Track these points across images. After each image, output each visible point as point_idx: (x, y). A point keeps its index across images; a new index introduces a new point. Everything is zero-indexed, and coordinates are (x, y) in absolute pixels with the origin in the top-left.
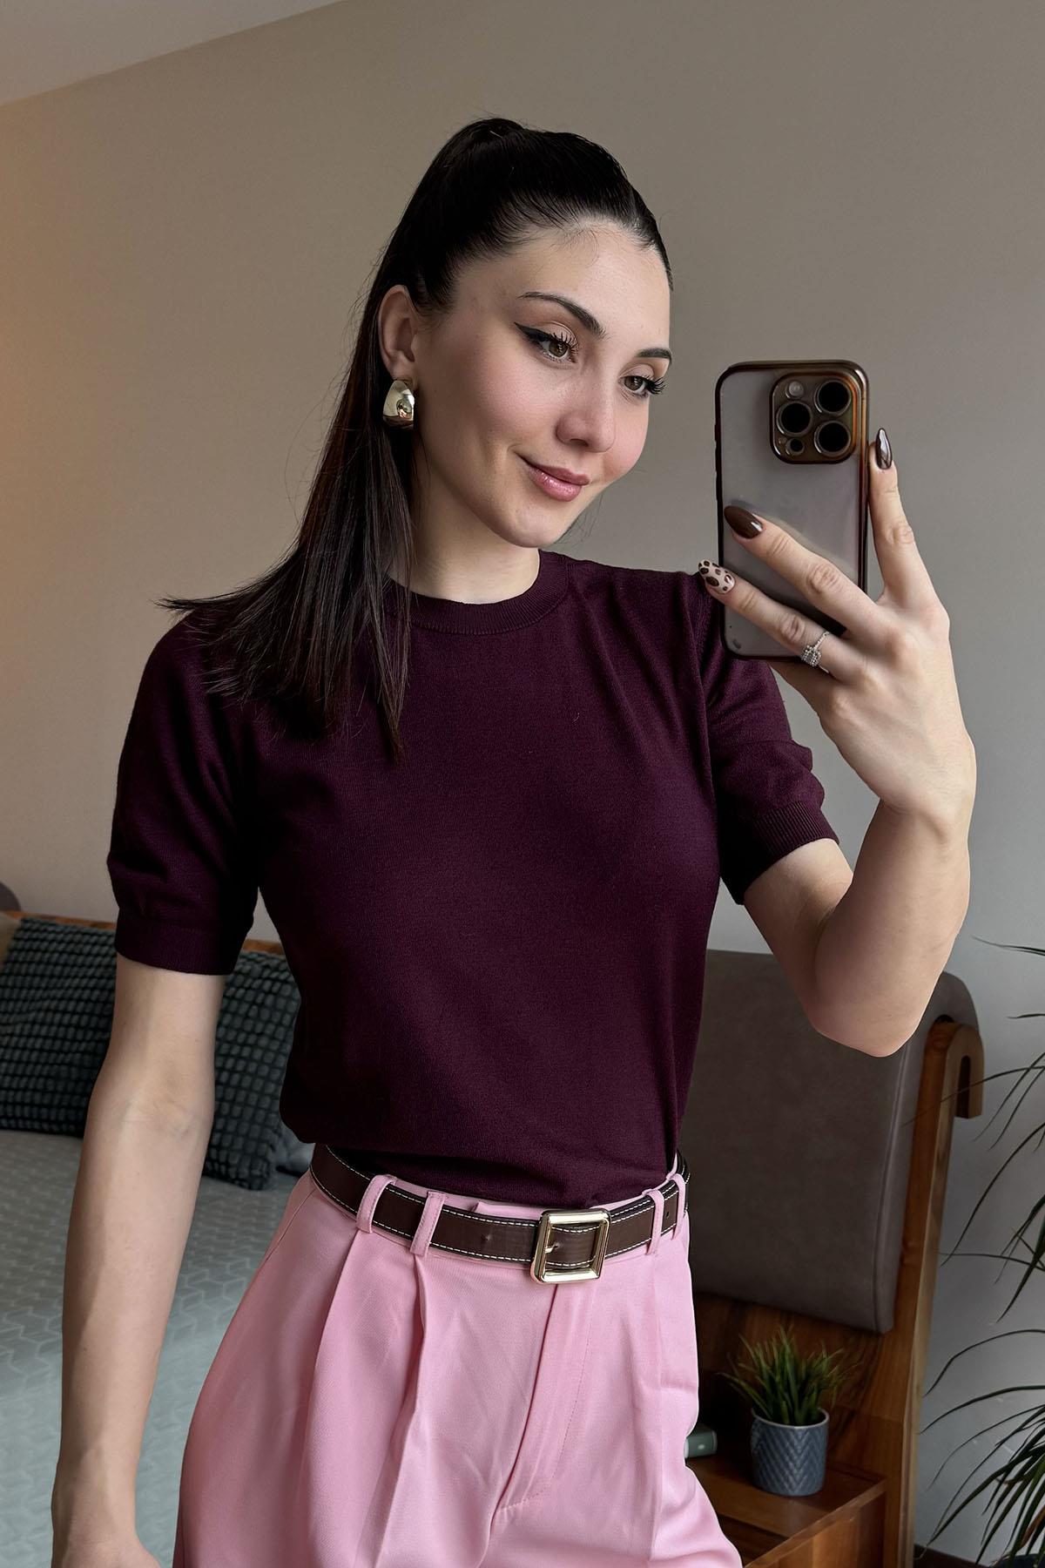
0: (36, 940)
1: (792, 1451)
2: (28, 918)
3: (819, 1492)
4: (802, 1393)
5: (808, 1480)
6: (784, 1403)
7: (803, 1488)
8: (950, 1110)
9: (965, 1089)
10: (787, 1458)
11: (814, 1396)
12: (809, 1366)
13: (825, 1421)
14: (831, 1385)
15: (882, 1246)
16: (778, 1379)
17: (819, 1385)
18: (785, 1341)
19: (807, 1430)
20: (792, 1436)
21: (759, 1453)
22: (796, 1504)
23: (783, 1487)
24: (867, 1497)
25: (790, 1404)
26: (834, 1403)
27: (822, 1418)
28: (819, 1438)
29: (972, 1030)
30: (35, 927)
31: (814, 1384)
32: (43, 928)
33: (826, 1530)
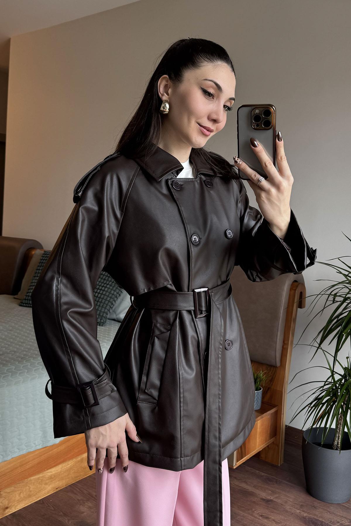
2: (46, 251)
3: (260, 409)
5: (257, 406)
8: (297, 307)
9: (301, 300)
11: (259, 382)
12: (257, 375)
13: (261, 390)
14: (263, 380)
15: (278, 342)
24: (273, 411)
26: (264, 385)
28: (260, 395)
29: (303, 284)
31: (259, 380)
33: (261, 420)
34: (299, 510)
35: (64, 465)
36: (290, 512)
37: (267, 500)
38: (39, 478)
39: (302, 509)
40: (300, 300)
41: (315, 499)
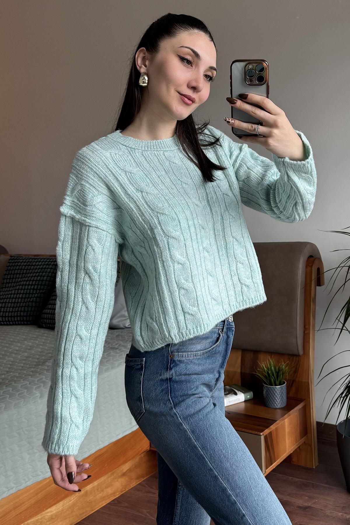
0: (15, 262)
1: (276, 394)
2: (12, 255)
3: (286, 406)
4: (278, 376)
5: (282, 403)
6: (272, 379)
7: (280, 405)
8: (315, 284)
10: (275, 396)
11: (281, 376)
12: (279, 367)
14: (286, 372)
15: (298, 328)
16: (270, 372)
17: (282, 372)
18: (271, 361)
19: (280, 387)
20: (276, 390)
21: (266, 396)
22: (279, 411)
23: (275, 406)
24: (300, 406)
25: (274, 379)
26: (287, 378)
27: (284, 383)
28: (284, 389)
29: (320, 259)
30: (15, 258)
32: (18, 258)
33: (289, 417)
40: (318, 276)
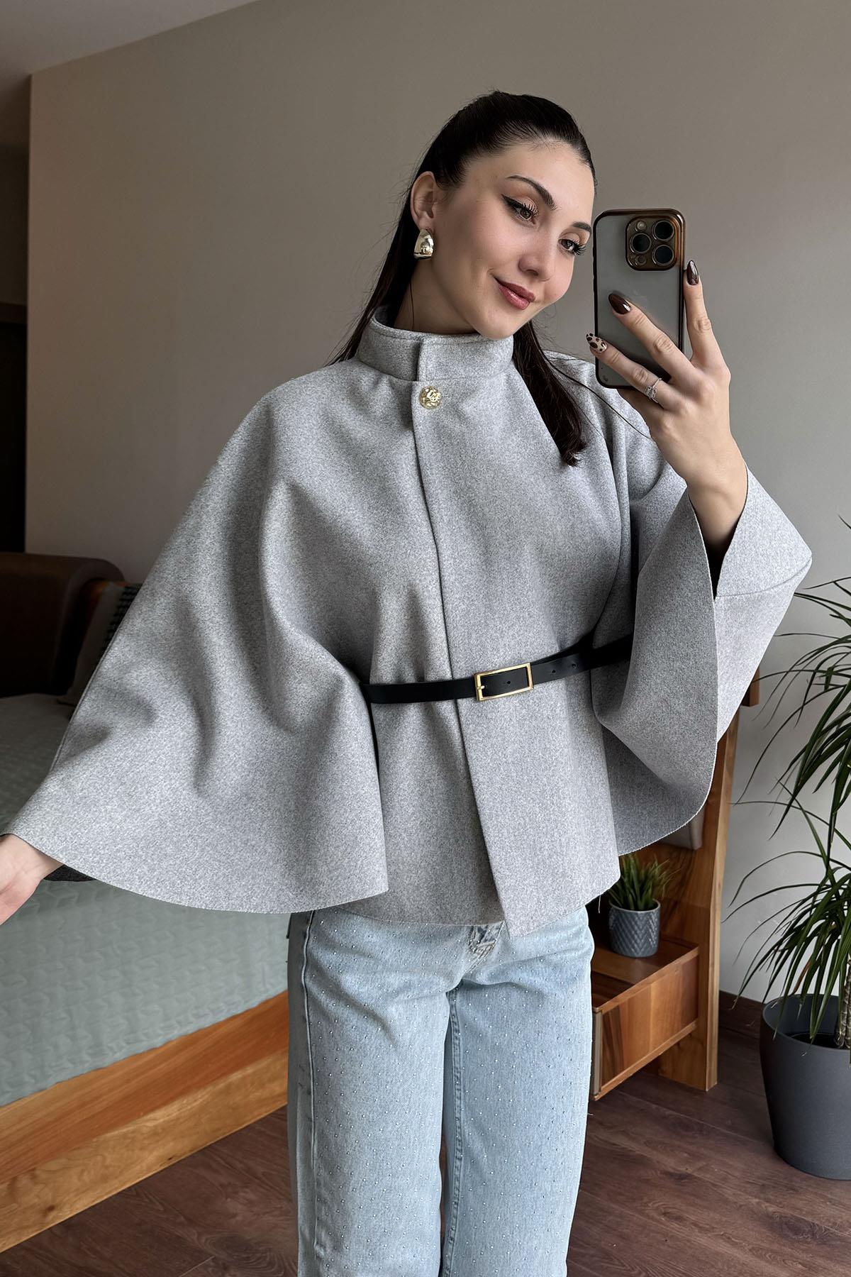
1: (636, 928)
2: (129, 586)
3: (655, 955)
4: (642, 890)
5: (646, 948)
6: (631, 896)
7: (644, 952)
10: (633, 932)
11: (650, 891)
13: (657, 908)
17: (653, 883)
19: (647, 914)
20: (637, 918)
21: (614, 928)
22: (639, 962)
23: (631, 951)
24: (688, 957)
25: (634, 894)
26: (663, 895)
27: (655, 906)
28: (654, 919)
31: (650, 884)
33: (660, 979)
34: (756, 1197)
35: (185, 1101)
36: (735, 1203)
37: (676, 1175)
38: (125, 1136)
39: (762, 1196)
41: (793, 1169)
